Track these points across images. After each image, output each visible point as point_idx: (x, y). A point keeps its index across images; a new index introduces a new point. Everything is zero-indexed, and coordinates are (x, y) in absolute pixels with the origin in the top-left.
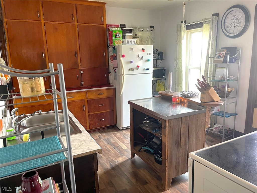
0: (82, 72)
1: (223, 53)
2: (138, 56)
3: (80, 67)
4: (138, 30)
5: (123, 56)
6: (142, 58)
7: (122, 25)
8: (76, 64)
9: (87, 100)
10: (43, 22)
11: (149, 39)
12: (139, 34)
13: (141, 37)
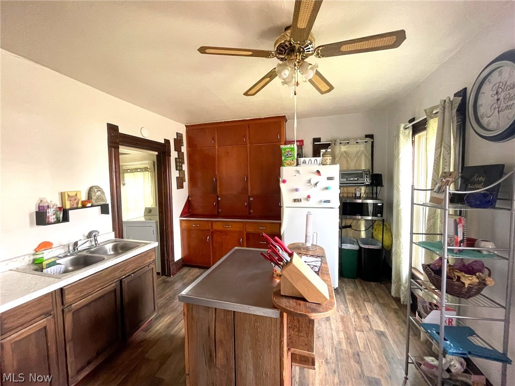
0: (251, 199)
1: (448, 180)
2: (309, 182)
3: (249, 193)
4: (341, 143)
5: (284, 181)
6: (316, 185)
7: (316, 140)
8: (245, 190)
9: (245, 233)
10: (217, 147)
11: (361, 155)
12: (344, 148)
13: (345, 152)
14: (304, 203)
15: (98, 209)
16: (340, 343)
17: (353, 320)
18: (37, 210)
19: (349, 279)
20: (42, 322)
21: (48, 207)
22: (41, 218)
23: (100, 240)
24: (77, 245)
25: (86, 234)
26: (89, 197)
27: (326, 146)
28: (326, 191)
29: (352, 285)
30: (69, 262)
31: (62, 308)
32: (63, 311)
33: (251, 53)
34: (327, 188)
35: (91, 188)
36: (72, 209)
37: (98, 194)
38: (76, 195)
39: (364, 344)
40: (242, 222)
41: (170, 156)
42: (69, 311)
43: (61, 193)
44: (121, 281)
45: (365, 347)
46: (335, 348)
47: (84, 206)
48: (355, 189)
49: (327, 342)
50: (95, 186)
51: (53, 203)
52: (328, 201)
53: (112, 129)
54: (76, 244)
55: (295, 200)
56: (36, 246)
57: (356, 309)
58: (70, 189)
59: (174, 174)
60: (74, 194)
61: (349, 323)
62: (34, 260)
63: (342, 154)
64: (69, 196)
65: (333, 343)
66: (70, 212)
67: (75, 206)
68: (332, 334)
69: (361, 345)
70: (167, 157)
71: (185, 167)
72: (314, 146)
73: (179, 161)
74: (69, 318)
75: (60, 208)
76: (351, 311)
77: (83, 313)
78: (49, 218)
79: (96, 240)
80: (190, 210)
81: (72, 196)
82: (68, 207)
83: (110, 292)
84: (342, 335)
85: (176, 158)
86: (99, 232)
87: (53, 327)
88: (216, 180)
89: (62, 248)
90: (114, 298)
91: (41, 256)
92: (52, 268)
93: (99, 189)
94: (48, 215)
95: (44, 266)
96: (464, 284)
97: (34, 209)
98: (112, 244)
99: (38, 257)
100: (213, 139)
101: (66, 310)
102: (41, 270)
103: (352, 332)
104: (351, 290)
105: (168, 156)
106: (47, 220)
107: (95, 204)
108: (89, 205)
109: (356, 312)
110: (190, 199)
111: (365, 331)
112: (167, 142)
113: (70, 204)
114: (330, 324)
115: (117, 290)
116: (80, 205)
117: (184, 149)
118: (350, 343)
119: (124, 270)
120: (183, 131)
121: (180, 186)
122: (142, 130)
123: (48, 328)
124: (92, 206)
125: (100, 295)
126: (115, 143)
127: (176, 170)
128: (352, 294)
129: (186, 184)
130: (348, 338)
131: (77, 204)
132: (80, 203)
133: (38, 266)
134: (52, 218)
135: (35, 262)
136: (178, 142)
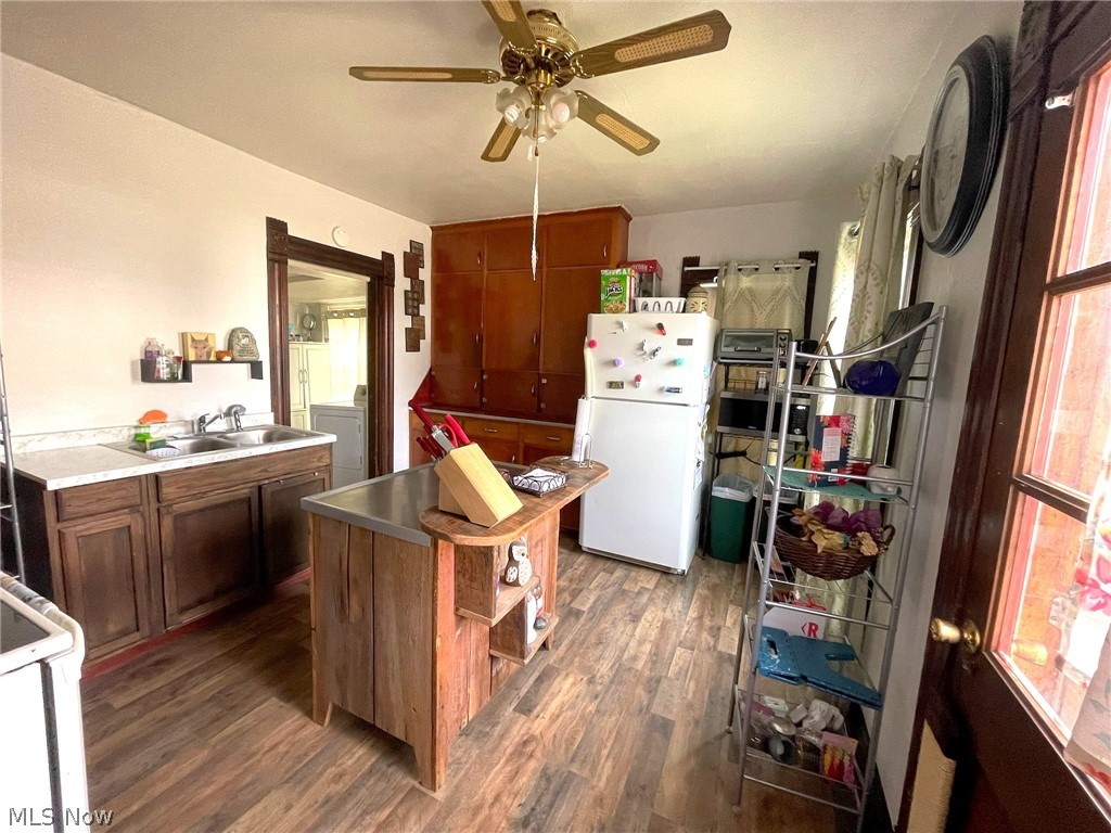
0: (544, 381)
2: (641, 347)
3: (541, 367)
4: (740, 270)
5: (592, 344)
6: (654, 353)
7: (691, 261)
8: (533, 361)
9: (522, 445)
10: (486, 272)
11: (784, 296)
12: (746, 282)
13: (750, 290)
14: (628, 392)
15: (245, 369)
16: (635, 658)
17: (685, 629)
18: (143, 358)
19: (722, 562)
20: (124, 519)
21: (159, 353)
22: (147, 370)
23: (245, 422)
24: (204, 422)
25: (225, 410)
26: (230, 346)
27: (708, 275)
28: (675, 369)
29: (724, 573)
30: (187, 448)
31: (156, 506)
32: (158, 510)
33: (449, 76)
34: (674, 363)
35: (233, 331)
36: (196, 362)
37: (243, 341)
38: (206, 340)
39: (681, 669)
40: (517, 423)
41: (393, 286)
42: (168, 513)
43: (183, 334)
44: (260, 488)
45: (679, 673)
46: (620, 665)
47: (219, 360)
48: (758, 372)
49: (610, 654)
50: (240, 329)
51: (166, 348)
52: (677, 390)
53: (276, 228)
54: (202, 420)
55: (612, 385)
56: (140, 416)
57: (703, 612)
58: (196, 328)
59: (401, 322)
60: (203, 338)
61: (674, 633)
62: (137, 435)
63: (741, 294)
64: (193, 340)
65: (620, 657)
66: (194, 367)
67: (204, 358)
68: (627, 644)
69: (673, 669)
70: (386, 287)
71: (426, 310)
72: (684, 275)
73: (413, 300)
74: (167, 522)
75: (178, 359)
76: (692, 613)
77: (191, 522)
78: (159, 372)
79: (237, 420)
80: (433, 395)
81: (200, 341)
82: (192, 357)
83: (241, 501)
84: (647, 647)
85: (406, 292)
86: (244, 409)
87: (141, 532)
88: (481, 340)
89: (183, 426)
90: (246, 510)
91: (147, 430)
92: (160, 450)
93: (247, 334)
94: (158, 366)
95: (148, 446)
96: (816, 546)
97: (138, 356)
98: (264, 432)
99: (142, 431)
100: (480, 255)
101: (163, 511)
102: (145, 450)
103: (669, 648)
104: (716, 581)
105: (387, 285)
106: (156, 374)
107: (239, 358)
108: (228, 359)
109: (700, 618)
110: (433, 373)
111: (699, 648)
112: (388, 258)
113: (196, 354)
114: (635, 628)
115: (252, 500)
116: (213, 358)
117: (425, 274)
118: (654, 663)
119: (266, 471)
120: (425, 238)
121: (413, 345)
122: (335, 234)
123: (132, 528)
124: (233, 361)
125: (222, 501)
126: (280, 254)
127: (406, 314)
128: (714, 589)
129: (426, 344)
130: (656, 654)
131: (209, 354)
132: (213, 353)
133: (140, 445)
134: (164, 373)
135: (138, 439)
136: (413, 260)
